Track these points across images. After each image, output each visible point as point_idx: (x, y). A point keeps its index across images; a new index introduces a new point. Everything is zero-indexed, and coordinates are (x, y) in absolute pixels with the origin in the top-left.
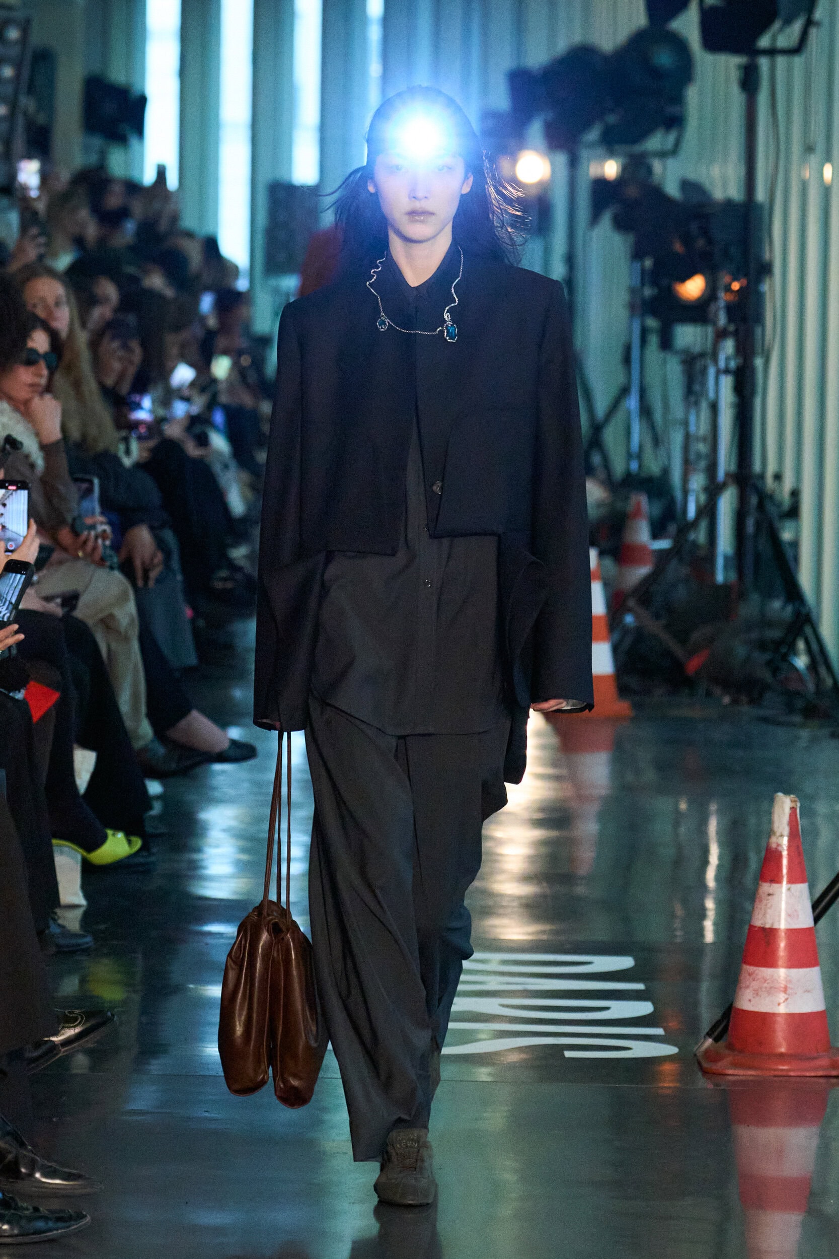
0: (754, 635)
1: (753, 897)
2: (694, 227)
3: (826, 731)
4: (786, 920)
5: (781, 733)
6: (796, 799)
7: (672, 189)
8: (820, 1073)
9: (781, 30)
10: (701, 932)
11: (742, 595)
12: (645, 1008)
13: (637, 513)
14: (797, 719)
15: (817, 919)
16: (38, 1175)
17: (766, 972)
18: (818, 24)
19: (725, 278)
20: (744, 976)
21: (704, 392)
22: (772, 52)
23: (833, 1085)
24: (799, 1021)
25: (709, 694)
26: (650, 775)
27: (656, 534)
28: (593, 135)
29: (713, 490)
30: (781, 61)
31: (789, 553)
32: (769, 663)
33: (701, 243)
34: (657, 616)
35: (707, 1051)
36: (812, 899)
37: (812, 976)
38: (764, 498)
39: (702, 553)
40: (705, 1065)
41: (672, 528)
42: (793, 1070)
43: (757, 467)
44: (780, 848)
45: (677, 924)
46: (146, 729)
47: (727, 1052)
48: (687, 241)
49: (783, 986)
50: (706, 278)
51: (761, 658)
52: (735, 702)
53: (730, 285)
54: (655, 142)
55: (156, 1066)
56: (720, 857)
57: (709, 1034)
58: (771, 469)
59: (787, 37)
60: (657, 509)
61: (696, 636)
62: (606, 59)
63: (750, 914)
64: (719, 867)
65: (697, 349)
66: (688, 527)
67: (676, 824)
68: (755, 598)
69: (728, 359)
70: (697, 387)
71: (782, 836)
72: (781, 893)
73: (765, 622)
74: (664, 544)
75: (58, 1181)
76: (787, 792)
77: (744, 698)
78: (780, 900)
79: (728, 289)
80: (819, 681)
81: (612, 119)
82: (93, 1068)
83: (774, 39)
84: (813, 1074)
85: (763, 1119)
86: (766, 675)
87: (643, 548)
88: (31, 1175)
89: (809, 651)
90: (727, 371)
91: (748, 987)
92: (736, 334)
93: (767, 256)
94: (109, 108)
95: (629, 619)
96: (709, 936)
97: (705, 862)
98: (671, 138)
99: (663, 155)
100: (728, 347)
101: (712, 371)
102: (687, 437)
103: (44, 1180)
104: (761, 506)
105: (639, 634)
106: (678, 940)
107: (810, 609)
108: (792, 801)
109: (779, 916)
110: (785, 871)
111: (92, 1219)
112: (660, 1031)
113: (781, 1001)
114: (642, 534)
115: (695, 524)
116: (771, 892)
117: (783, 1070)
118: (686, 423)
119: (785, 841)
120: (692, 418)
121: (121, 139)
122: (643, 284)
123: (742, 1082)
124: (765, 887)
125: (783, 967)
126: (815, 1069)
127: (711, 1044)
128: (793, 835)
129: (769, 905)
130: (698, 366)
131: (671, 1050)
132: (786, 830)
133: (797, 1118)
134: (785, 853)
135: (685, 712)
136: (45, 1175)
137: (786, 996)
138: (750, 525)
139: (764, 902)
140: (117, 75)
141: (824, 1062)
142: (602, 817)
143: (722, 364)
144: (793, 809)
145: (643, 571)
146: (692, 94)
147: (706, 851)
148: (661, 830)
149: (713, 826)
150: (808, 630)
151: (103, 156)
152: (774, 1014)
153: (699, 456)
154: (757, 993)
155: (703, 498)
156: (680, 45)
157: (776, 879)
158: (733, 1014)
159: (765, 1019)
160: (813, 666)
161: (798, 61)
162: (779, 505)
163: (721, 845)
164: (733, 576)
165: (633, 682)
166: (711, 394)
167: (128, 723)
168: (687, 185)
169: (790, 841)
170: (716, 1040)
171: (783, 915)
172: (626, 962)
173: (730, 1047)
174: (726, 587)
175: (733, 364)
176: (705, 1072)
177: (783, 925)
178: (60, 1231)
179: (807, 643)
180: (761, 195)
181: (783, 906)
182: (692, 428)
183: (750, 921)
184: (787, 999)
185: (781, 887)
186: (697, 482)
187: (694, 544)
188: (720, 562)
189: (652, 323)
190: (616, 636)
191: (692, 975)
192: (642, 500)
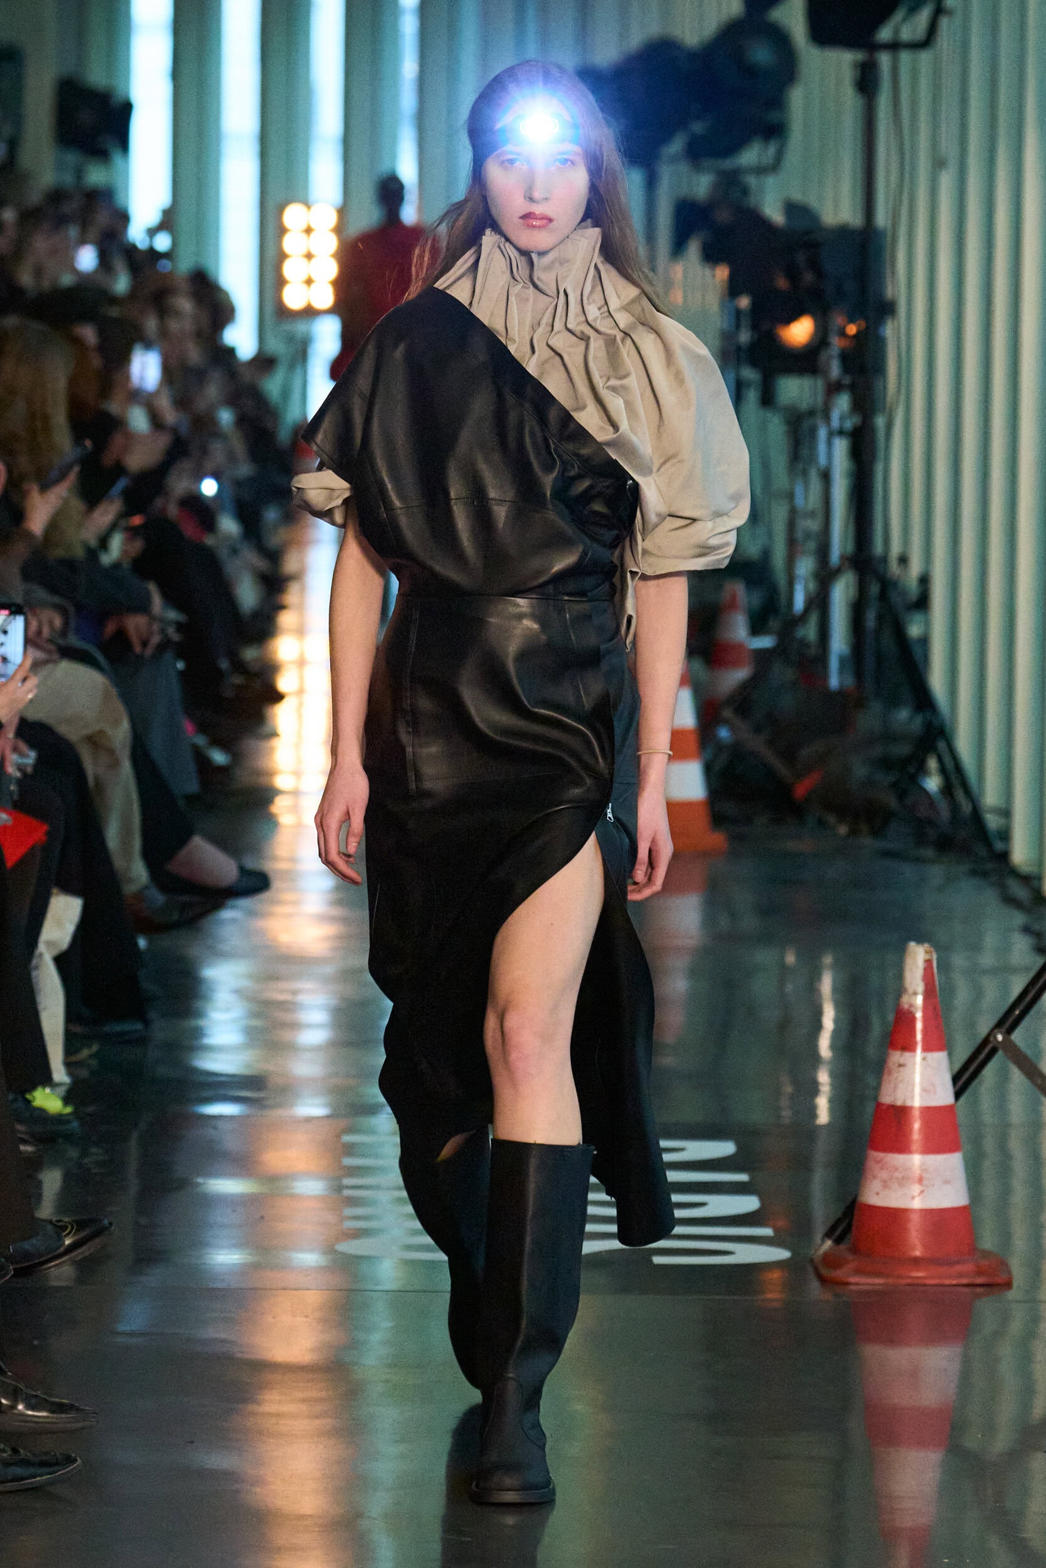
0: (878, 751)
1: (880, 1068)
2: (801, 258)
3: (963, 868)
4: (921, 1096)
5: (908, 871)
6: (932, 949)
7: (774, 213)
8: (965, 1281)
9: (904, 20)
10: (812, 1111)
11: (860, 703)
12: (749, 1204)
13: (732, 605)
14: (929, 852)
15: (958, 1095)
16: (20, 1407)
17: (896, 1159)
18: (950, 13)
19: (838, 320)
20: (870, 1163)
21: (813, 458)
22: (894, 46)
23: (979, 1296)
24: (938, 1218)
25: (821, 823)
26: (749, 922)
27: (756, 629)
28: (676, 146)
29: (825, 577)
30: (905, 57)
31: (917, 651)
32: (894, 785)
33: (808, 277)
34: (758, 730)
35: (826, 1255)
36: (952, 1069)
37: (953, 1163)
38: (887, 585)
39: (813, 652)
40: (825, 1272)
41: (774, 623)
42: (932, 1278)
43: (878, 548)
44: (912, 1009)
45: (784, 1102)
46: (138, 872)
47: (850, 1257)
48: (793, 275)
49: (916, 1175)
50: (816, 321)
51: (885, 779)
52: (854, 832)
53: (844, 328)
54: (751, 156)
55: (154, 1277)
56: (836, 1021)
57: (828, 1235)
58: (896, 549)
59: (913, 27)
60: (757, 599)
61: (805, 753)
62: (692, 55)
63: (878, 1088)
64: (835, 1034)
65: (804, 406)
66: (795, 622)
67: (782, 983)
68: (876, 707)
69: (842, 419)
70: (804, 452)
71: (915, 994)
72: (915, 1064)
73: (888, 736)
74: (765, 642)
75: (44, 1414)
76: (920, 941)
77: (864, 827)
78: (913, 1073)
79: (842, 333)
80: (955, 808)
81: (698, 127)
82: (80, 1280)
83: (897, 31)
84: (954, 1282)
85: (893, 1337)
86: (891, 801)
87: (740, 646)
88: (13, 1407)
89: (943, 771)
90: (841, 433)
91: (875, 1177)
92: (853, 388)
93: (889, 293)
94: (86, 117)
95: (724, 733)
96: (823, 1116)
97: (818, 1027)
98: (772, 150)
99: (761, 170)
100: (843, 402)
101: (822, 433)
102: (793, 512)
103: (30, 1413)
104: (883, 596)
105: (736, 752)
106: (787, 1121)
107: (943, 720)
108: (927, 952)
109: (913, 1090)
110: (919, 1037)
111: (83, 1461)
112: (767, 1232)
113: (916, 1194)
114: (738, 629)
115: (803, 617)
116: (902, 1061)
117: (918, 1278)
118: (791, 496)
119: (919, 1000)
120: (799, 490)
121: (102, 155)
122: (738, 326)
123: (867, 1293)
124: (896, 1057)
125: (917, 1152)
126: (961, 1275)
127: (831, 1248)
128: (929, 993)
129: (900, 1078)
130: (806, 424)
131: (783, 1254)
132: (920, 987)
133: (935, 1335)
134: (919, 1015)
135: (791, 845)
136: (29, 1406)
137: (922, 1188)
138: (870, 619)
139: (895, 1075)
140: (96, 77)
141: (969, 1267)
142: (693, 973)
143: (835, 423)
144: (928, 962)
145: (737, 675)
146: (796, 97)
147: (818, 1014)
148: (762, 987)
149: (826, 985)
150: (941, 745)
151: (79, 173)
152: (904, 1211)
153: (808, 535)
154: (886, 1184)
155: (812, 586)
156: (780, 39)
157: (909, 1047)
158: (856, 1212)
159: (896, 1216)
160: (947, 789)
161: (925, 56)
162: (904, 593)
163: (838, 1006)
164: (850, 681)
165: (729, 808)
166: (822, 460)
167: (118, 862)
168: (792, 209)
169: (925, 1000)
170: (838, 1241)
171: (917, 1090)
172: (725, 1148)
173: (855, 1250)
174: (841, 693)
175: (849, 425)
176: (823, 1280)
177: (917, 1102)
178: (43, 1478)
179: (940, 760)
180: (881, 219)
181: (917, 1078)
182: (799, 501)
183: (876, 1097)
184: (922, 1192)
185: (915, 1056)
186: (805, 567)
187: (803, 643)
188: (834, 664)
189: (750, 374)
190: (709, 753)
191: (801, 1163)
192: (738, 589)
